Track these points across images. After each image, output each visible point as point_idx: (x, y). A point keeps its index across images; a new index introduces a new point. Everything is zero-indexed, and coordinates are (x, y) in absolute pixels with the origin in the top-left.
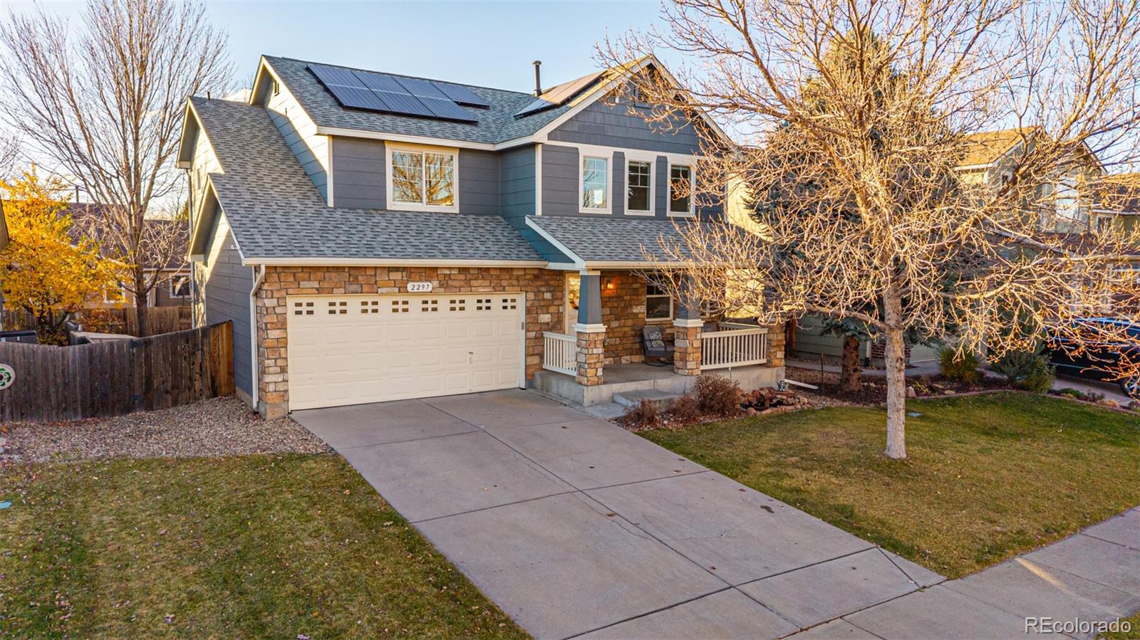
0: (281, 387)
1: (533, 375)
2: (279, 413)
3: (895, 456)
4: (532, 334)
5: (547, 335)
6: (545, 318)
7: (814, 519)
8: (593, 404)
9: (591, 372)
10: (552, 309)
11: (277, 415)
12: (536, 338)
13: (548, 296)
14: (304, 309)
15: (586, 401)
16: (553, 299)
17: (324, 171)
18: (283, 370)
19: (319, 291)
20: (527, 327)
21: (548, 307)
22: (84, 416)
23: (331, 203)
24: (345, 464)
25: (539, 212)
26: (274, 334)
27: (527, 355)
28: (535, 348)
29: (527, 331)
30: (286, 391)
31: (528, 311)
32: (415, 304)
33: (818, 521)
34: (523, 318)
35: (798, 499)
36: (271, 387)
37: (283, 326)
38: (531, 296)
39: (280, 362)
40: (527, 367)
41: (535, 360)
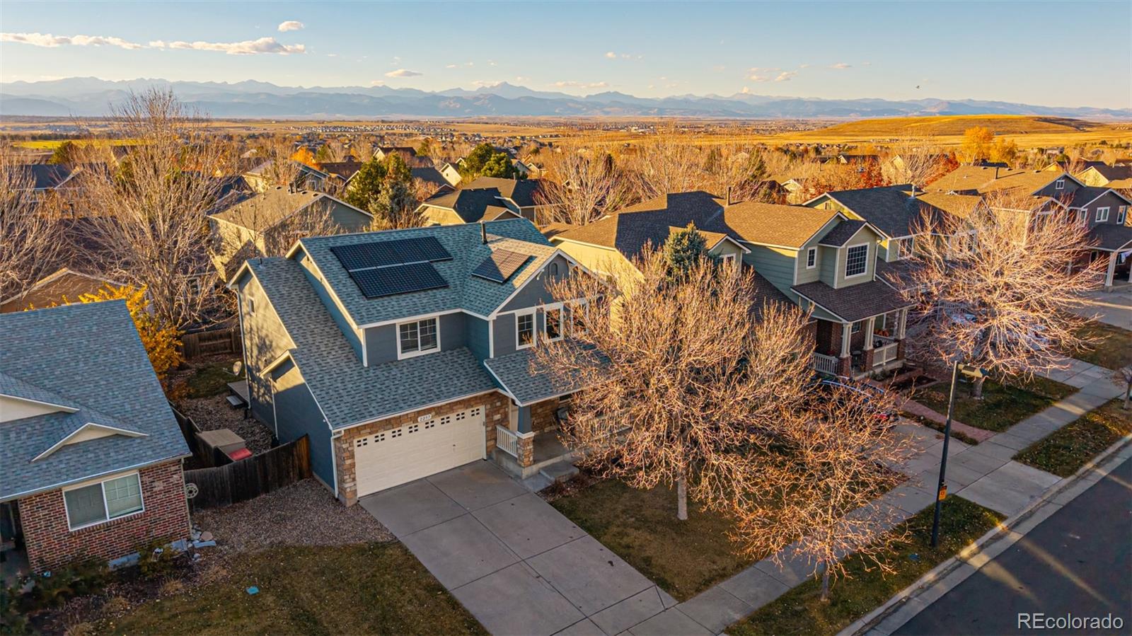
0: (353, 489)
1: (491, 452)
2: (353, 502)
3: (681, 519)
4: (489, 429)
5: (499, 428)
6: (497, 417)
7: (632, 568)
8: (528, 477)
9: (526, 460)
10: (502, 411)
11: (352, 504)
12: (492, 430)
13: (498, 404)
14: (362, 443)
15: (524, 476)
16: (502, 405)
17: (360, 342)
18: (354, 479)
19: (370, 433)
20: (486, 424)
21: (498, 410)
22: (234, 503)
23: (365, 364)
24: (407, 550)
25: (492, 356)
26: (348, 462)
27: (487, 441)
28: (492, 436)
29: (487, 427)
30: (356, 490)
31: (487, 416)
32: (421, 426)
33: (632, 569)
34: (484, 419)
35: (626, 553)
36: (348, 490)
37: (352, 456)
38: (489, 406)
39: (352, 476)
40: (487, 448)
41: (492, 442)
